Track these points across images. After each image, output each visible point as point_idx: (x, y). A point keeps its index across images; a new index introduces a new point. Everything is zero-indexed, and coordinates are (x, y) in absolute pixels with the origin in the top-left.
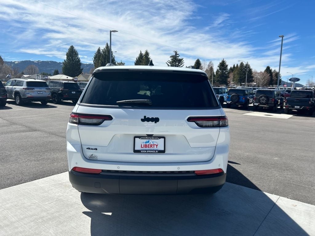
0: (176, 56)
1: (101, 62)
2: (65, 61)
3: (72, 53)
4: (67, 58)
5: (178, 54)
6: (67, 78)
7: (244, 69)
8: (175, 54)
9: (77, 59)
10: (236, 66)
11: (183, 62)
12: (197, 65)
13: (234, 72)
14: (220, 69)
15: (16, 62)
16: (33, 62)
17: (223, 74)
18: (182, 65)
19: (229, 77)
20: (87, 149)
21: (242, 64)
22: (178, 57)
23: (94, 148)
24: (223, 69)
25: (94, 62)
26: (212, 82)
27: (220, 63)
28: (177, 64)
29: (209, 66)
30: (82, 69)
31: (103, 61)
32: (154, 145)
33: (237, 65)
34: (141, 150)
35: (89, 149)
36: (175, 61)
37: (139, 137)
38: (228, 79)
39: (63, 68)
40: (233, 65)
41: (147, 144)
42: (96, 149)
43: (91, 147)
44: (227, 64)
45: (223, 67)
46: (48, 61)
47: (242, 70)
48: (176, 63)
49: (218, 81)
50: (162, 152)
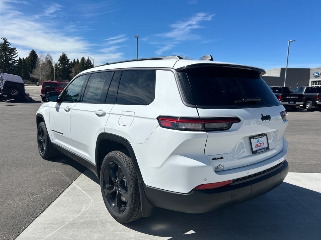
0: (6, 44)
5: (8, 42)
7: (86, 64)
8: (3, 42)
10: (76, 61)
11: (16, 52)
12: (33, 57)
13: (75, 67)
14: (61, 63)
17: (65, 69)
18: (15, 56)
19: (71, 73)
20: (213, 159)
21: (83, 59)
22: (9, 45)
23: (220, 157)
24: (64, 64)
26: (54, 77)
27: (60, 57)
28: (8, 54)
29: (47, 58)
32: (262, 143)
33: (78, 60)
34: (257, 151)
35: (215, 159)
36: (4, 50)
37: (253, 137)
38: (71, 74)
40: (73, 60)
41: (258, 143)
42: (222, 158)
43: (217, 157)
44: (68, 58)
45: (64, 61)
47: (83, 66)
48: (6, 53)
49: (60, 76)
50: (268, 149)
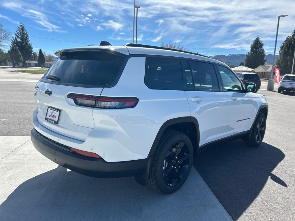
1: (284, 52)
2: (248, 53)
3: (257, 45)
4: (251, 50)
6: (247, 69)
9: (261, 50)
15: (211, 56)
16: (224, 56)
25: (280, 52)
30: (265, 61)
31: (286, 50)
32: (55, 116)
34: (48, 119)
39: (246, 60)
41: (52, 114)
46: (237, 55)
50: (56, 123)
